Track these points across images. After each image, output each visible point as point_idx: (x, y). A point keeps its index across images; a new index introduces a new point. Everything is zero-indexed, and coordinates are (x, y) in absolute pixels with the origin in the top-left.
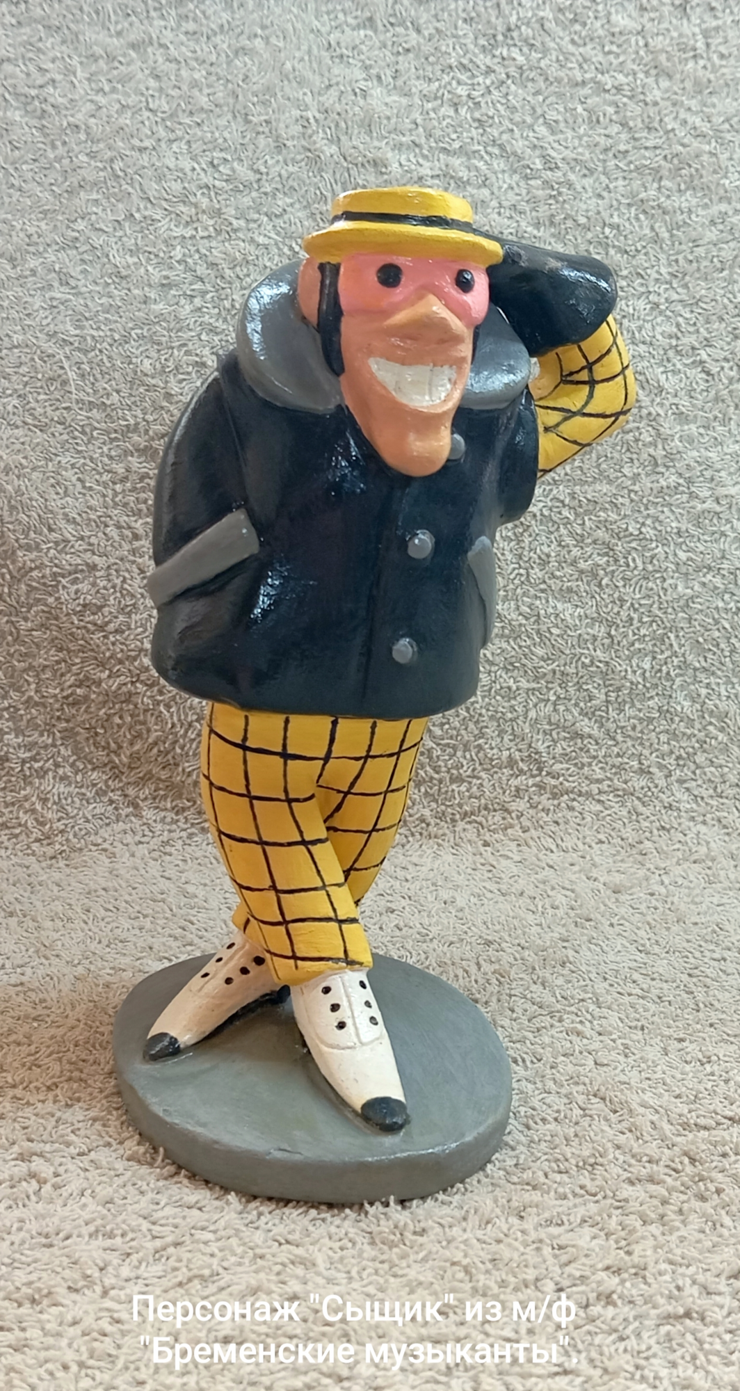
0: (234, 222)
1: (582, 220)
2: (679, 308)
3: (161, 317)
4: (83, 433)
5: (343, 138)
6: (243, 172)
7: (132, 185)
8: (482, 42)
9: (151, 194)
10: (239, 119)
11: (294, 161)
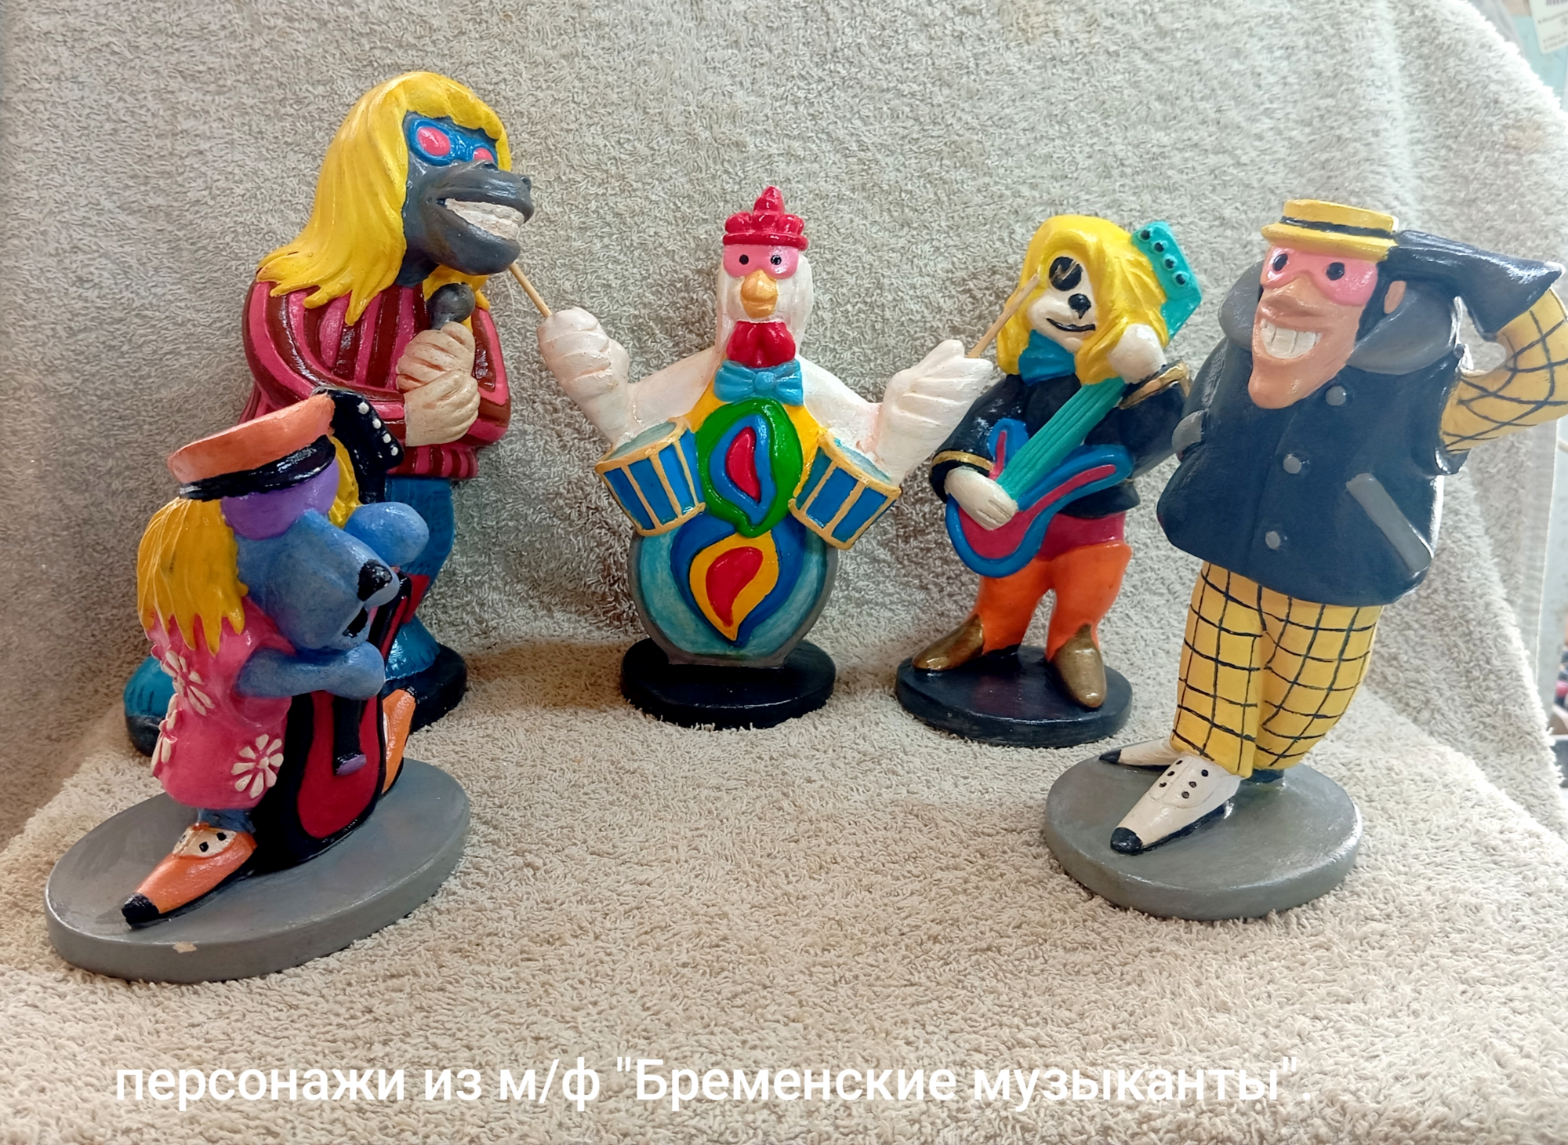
0: (635, 185)
1: (886, 187)
2: (954, 250)
3: (579, 251)
4: (519, 333)
5: (715, 126)
6: (641, 148)
7: (560, 155)
8: (816, 59)
9: (575, 162)
10: (640, 111)
11: (679, 142)
